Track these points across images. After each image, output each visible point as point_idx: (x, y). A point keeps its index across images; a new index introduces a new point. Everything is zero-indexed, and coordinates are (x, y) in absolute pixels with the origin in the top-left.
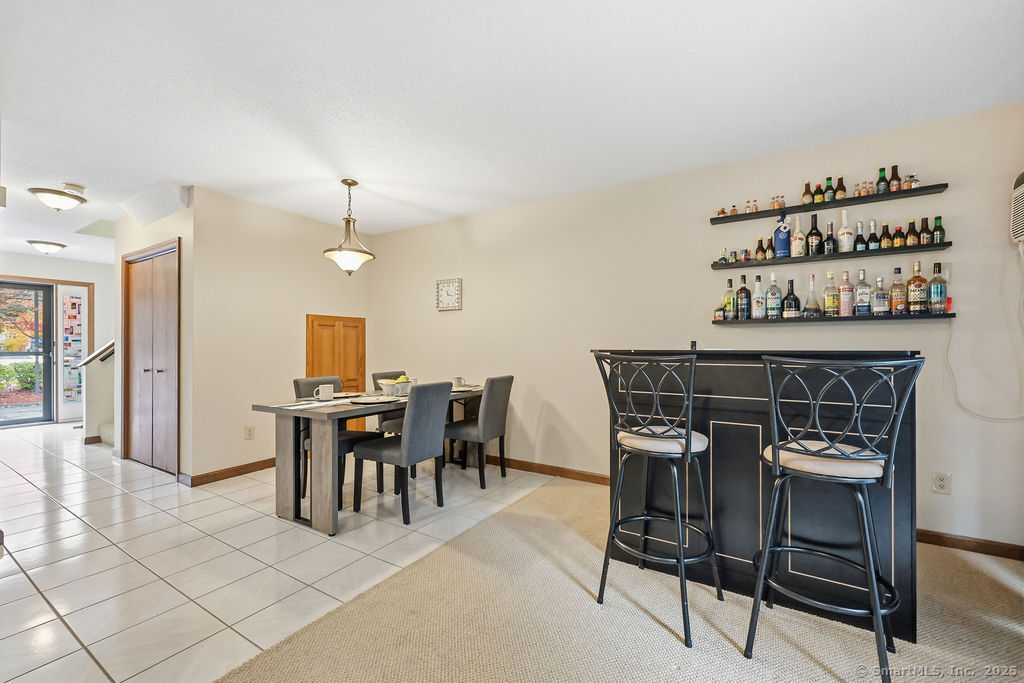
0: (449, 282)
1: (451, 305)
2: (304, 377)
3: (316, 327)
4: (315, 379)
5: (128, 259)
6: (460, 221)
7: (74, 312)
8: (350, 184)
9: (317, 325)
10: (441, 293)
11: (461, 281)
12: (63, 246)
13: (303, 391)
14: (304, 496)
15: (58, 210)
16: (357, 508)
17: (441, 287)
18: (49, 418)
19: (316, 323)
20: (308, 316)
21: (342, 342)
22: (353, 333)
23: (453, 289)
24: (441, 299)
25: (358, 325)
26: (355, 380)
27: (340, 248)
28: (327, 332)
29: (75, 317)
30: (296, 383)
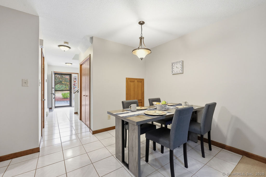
0: (177, 63)
1: (178, 72)
2: (125, 100)
3: (129, 82)
4: (129, 101)
5: (81, 64)
6: (182, 38)
7: (75, 80)
8: (141, 23)
9: (129, 81)
10: (173, 67)
11: (183, 62)
12: (72, 64)
13: (125, 106)
14: (125, 147)
15: (64, 51)
16: (147, 160)
17: (173, 65)
18: (71, 105)
19: (129, 80)
20: (126, 78)
21: (137, 87)
22: (140, 84)
23: (179, 66)
24: (173, 70)
25: (141, 81)
26: (141, 100)
27: (139, 48)
28: (132, 84)
29: (75, 82)
30: (123, 102)
